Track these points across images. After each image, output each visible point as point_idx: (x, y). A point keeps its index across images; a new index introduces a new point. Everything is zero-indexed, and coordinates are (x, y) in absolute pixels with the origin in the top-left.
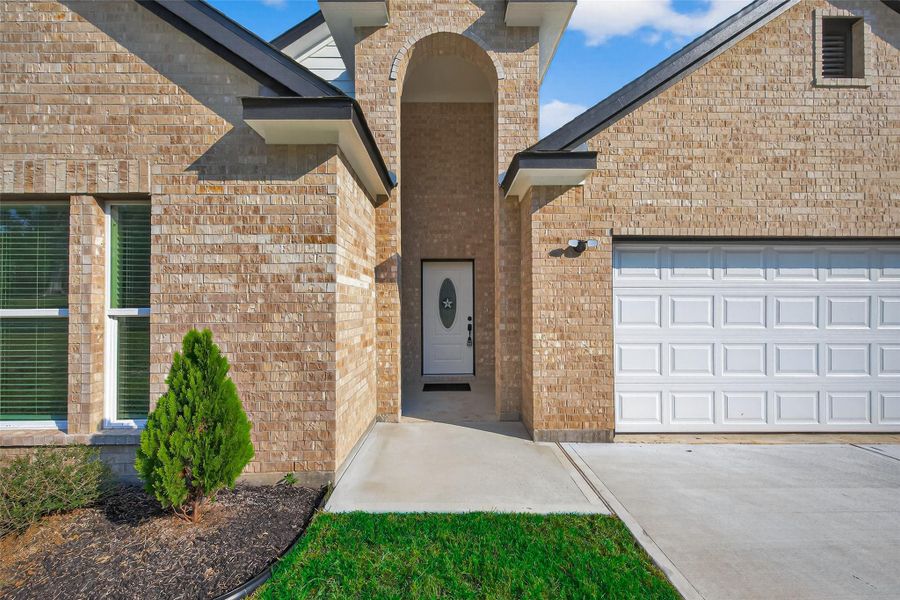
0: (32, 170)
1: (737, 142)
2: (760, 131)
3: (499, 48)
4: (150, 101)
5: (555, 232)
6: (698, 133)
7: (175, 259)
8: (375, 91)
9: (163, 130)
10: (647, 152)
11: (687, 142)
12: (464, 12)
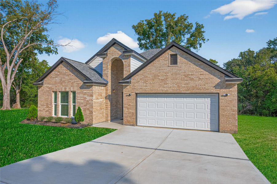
0: (65, 89)
1: (156, 76)
2: (159, 75)
3: (124, 59)
4: (76, 80)
5: (127, 92)
6: (149, 76)
7: (78, 98)
8: (106, 68)
9: (77, 84)
10: (140, 79)
11: (147, 77)
12: (118, 54)
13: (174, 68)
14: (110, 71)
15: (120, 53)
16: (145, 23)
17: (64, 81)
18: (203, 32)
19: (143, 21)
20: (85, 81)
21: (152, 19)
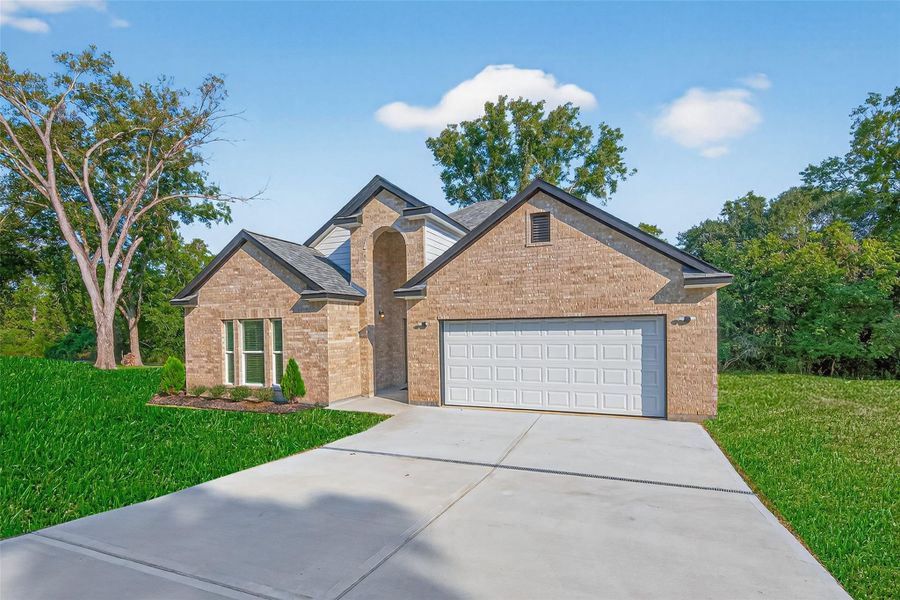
0: (255, 312)
1: (491, 275)
2: (500, 270)
3: (406, 231)
4: (281, 290)
5: (416, 319)
6: (473, 274)
7: (288, 337)
9: (284, 299)
10: (451, 283)
11: (469, 277)
12: (392, 216)
13: (544, 252)
14: (370, 264)
15: (396, 215)
16: (461, 130)
17: (250, 294)
18: (621, 150)
19: (455, 126)
20: (306, 292)
21: (478, 120)
